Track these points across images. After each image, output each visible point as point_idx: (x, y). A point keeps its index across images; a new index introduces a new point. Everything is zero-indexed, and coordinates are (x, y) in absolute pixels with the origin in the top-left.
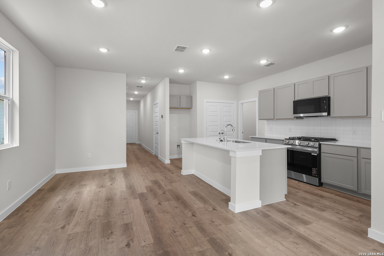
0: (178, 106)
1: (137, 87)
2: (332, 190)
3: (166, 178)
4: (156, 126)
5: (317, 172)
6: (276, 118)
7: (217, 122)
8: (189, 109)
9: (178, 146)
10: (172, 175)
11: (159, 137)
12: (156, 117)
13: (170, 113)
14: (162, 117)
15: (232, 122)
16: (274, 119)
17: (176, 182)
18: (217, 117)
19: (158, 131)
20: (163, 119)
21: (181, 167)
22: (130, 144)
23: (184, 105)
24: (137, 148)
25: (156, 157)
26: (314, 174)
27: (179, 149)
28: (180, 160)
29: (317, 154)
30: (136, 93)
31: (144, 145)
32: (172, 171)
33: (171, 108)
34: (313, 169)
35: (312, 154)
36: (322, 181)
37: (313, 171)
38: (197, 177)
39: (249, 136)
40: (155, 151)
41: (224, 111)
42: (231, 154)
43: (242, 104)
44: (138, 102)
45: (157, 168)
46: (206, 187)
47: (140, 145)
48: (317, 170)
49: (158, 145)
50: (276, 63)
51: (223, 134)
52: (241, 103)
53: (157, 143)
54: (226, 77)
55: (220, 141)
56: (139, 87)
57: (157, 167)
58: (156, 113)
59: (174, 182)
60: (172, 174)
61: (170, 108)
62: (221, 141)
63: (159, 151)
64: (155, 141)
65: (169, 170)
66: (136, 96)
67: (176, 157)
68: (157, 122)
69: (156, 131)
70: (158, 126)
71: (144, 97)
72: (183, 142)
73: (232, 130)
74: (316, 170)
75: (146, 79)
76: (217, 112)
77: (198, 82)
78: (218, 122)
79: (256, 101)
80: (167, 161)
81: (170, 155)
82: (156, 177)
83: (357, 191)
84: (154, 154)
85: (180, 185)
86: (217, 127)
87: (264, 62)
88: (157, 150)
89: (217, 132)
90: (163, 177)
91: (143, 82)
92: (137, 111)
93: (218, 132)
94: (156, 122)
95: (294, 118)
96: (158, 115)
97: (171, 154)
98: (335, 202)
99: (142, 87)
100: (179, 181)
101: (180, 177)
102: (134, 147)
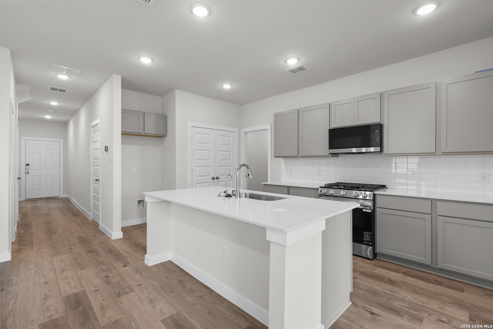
0: (141, 131)
1: (52, 89)
2: (392, 265)
3: (108, 282)
4: (95, 167)
5: (371, 238)
6: (301, 154)
7: (209, 160)
8: (160, 137)
9: (139, 202)
10: (122, 270)
11: (101, 188)
12: (95, 151)
13: (122, 144)
14: (106, 149)
15: (231, 161)
16: (297, 156)
17: (132, 290)
18: (210, 152)
19: (98, 177)
20: (107, 154)
21: (144, 244)
22: (45, 200)
23: (151, 128)
24: (58, 208)
25: (95, 225)
26: (367, 241)
27: (141, 207)
28: (143, 227)
29: (372, 210)
30: (54, 103)
31: (74, 201)
32: (124, 257)
33: (124, 134)
34: (364, 233)
35: (364, 210)
36: (378, 250)
37: (364, 236)
38: (177, 269)
39: (262, 183)
40: (94, 213)
41: (220, 144)
42: (270, 236)
43: (246, 133)
44: (65, 124)
45: (90, 254)
46: (200, 297)
47: (67, 201)
48: (371, 235)
49: (98, 203)
50: (308, 68)
51: (218, 179)
52: (244, 133)
53: (96, 199)
54: (227, 86)
55: (226, 197)
56: (56, 89)
57: (91, 252)
58: (95, 142)
59: (126, 293)
60: (125, 266)
61: (122, 134)
62: (229, 196)
63: (100, 214)
64: (94, 195)
65: (118, 256)
66: (55, 110)
67: (136, 221)
68: (98, 159)
69: (95, 176)
70: (98, 167)
71: (75, 113)
72: (147, 199)
73: (249, 174)
74: (369, 235)
75: (68, 73)
76: (209, 144)
77: (177, 92)
78: (211, 161)
79: (267, 129)
80: (117, 234)
81: (121, 221)
82: (83, 283)
83: (430, 264)
84: (91, 219)
85: (140, 299)
86: (209, 168)
87: (293, 62)
88: (98, 212)
89: (209, 176)
90: (102, 278)
91: (63, 77)
92: (61, 141)
93: (211, 177)
94: (95, 159)
95: (329, 155)
96: (100, 146)
97: (124, 218)
98: (415, 292)
99: (64, 91)
100: (139, 285)
101: (141, 274)
102: (53, 205)
